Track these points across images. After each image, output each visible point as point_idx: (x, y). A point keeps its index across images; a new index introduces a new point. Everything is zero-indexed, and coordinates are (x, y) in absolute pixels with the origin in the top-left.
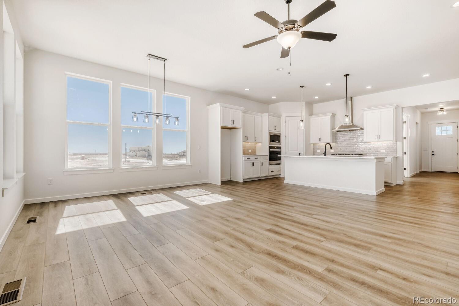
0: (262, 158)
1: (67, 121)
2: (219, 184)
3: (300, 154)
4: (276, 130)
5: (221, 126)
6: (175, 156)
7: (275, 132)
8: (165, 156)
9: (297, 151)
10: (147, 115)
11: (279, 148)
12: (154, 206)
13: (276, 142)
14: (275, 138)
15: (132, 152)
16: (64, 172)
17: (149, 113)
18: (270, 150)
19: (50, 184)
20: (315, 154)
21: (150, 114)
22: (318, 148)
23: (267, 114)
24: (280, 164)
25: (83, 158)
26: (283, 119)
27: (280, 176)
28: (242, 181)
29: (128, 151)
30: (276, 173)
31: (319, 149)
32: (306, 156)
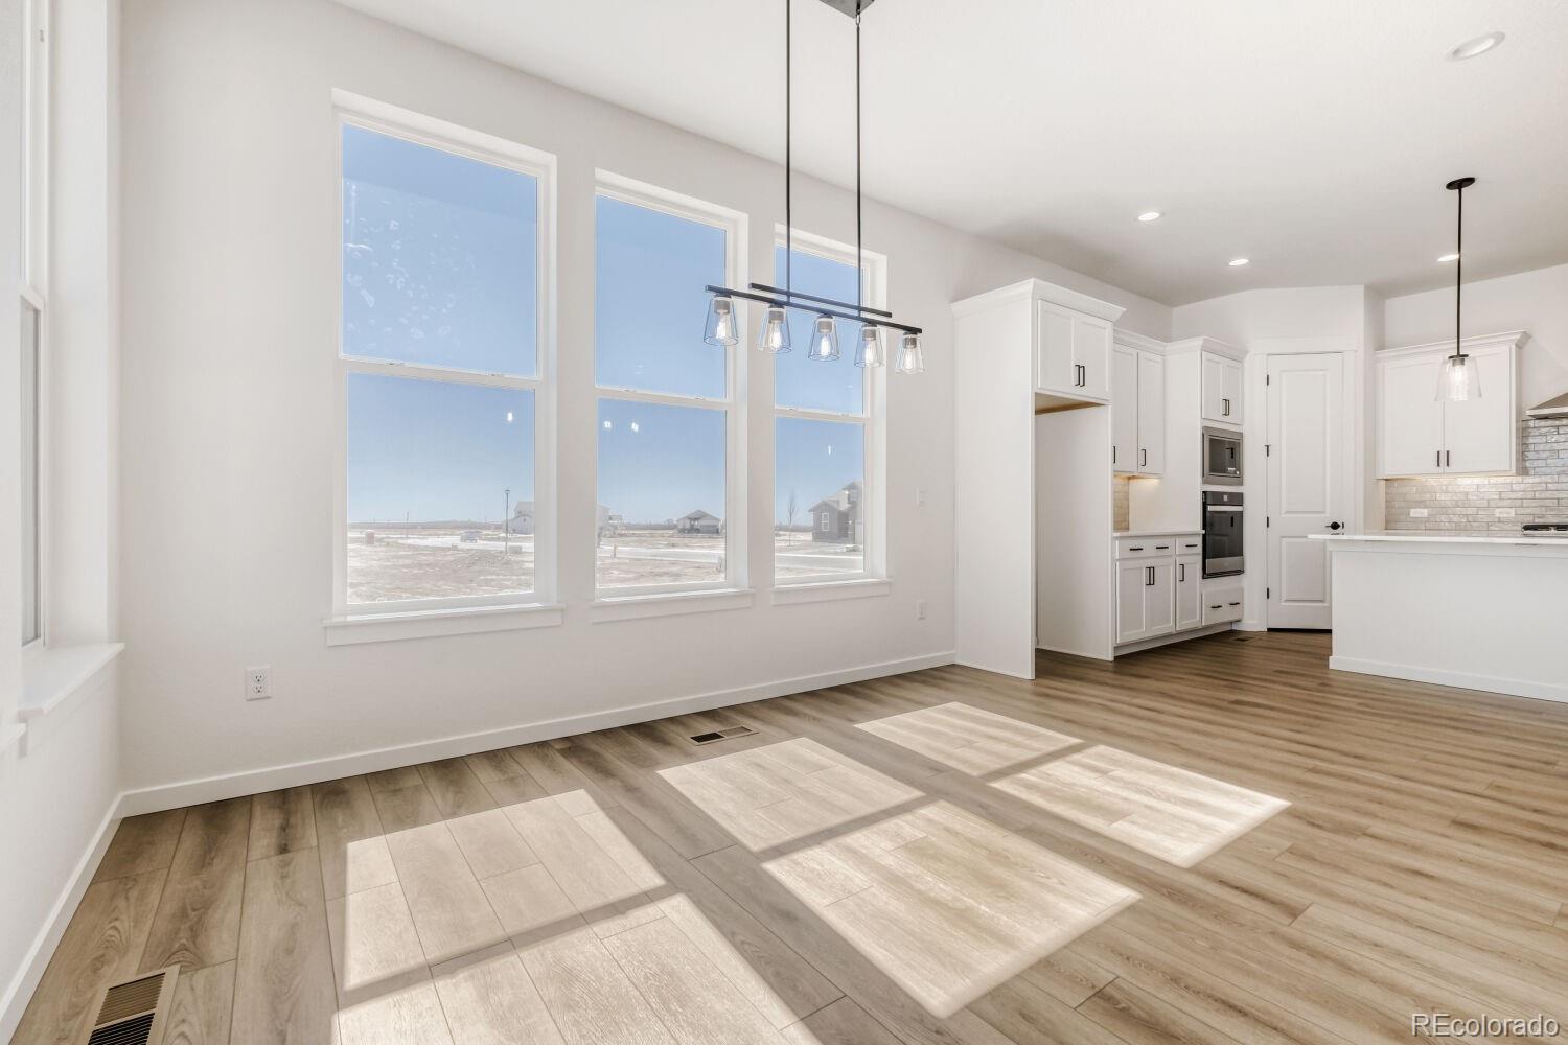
0: (1180, 544)
1: (342, 355)
2: (1026, 671)
3: (1335, 526)
4: (1227, 419)
5: (1037, 395)
6: (665, 531)
7: (1224, 425)
8: (631, 532)
9: (1323, 512)
10: (779, 304)
11: (1237, 499)
12: (852, 852)
13: (1225, 471)
14: (1223, 454)
15: (522, 518)
16: (326, 628)
17: (789, 294)
18: (1210, 508)
19: (259, 696)
20: (1398, 525)
21: (793, 300)
22: (1417, 498)
23: (1198, 342)
24: (1239, 572)
25: (370, 540)
26: (1254, 367)
27: (1235, 627)
28: (1110, 658)
29: (512, 515)
30: (1224, 615)
31: (1420, 504)
32: (1365, 534)
